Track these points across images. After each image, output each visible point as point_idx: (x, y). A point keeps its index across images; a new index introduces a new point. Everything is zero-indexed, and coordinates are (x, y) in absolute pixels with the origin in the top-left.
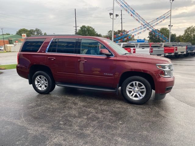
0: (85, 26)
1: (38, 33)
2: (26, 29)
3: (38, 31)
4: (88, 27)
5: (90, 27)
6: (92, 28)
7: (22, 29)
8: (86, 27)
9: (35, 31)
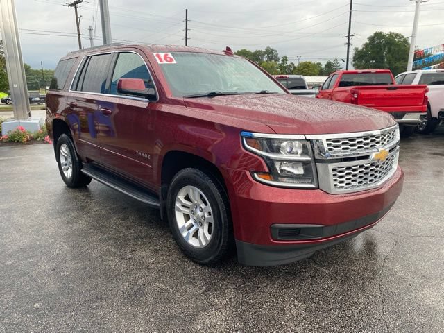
0: (381, 33)
1: (270, 59)
2: (247, 50)
3: (270, 53)
4: (391, 34)
5: (397, 35)
6: (403, 37)
7: (240, 50)
8: (384, 36)
9: (265, 53)
